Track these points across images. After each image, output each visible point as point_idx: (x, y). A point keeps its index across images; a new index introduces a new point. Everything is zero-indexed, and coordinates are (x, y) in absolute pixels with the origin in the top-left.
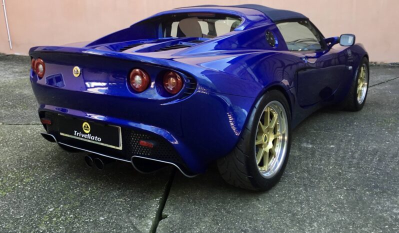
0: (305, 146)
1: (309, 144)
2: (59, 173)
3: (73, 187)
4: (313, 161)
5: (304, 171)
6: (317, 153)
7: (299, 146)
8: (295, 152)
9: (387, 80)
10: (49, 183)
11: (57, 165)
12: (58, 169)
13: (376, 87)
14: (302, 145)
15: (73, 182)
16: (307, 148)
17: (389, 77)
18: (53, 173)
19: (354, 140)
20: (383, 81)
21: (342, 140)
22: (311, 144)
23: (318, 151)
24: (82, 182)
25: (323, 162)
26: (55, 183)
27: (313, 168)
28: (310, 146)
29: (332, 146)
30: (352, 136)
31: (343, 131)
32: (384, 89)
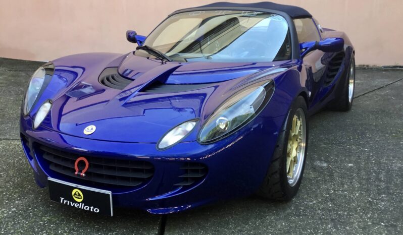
0: (319, 164)
1: (323, 162)
2: (20, 207)
3: (38, 228)
4: (334, 185)
5: (326, 200)
6: (336, 174)
7: (312, 164)
8: (309, 174)
9: (385, 85)
10: (7, 224)
11: (19, 196)
12: (20, 202)
13: (377, 92)
14: (315, 164)
15: (38, 222)
16: (322, 168)
17: (387, 81)
18: (13, 208)
19: (372, 156)
20: (382, 86)
21: (359, 157)
22: (326, 162)
23: (336, 172)
24: (50, 221)
25: (346, 186)
26: (15, 224)
27: (336, 195)
28: (325, 165)
29: (350, 165)
30: (370, 151)
31: (357, 145)
32: (385, 95)
